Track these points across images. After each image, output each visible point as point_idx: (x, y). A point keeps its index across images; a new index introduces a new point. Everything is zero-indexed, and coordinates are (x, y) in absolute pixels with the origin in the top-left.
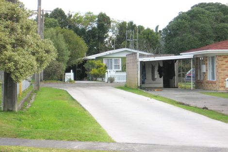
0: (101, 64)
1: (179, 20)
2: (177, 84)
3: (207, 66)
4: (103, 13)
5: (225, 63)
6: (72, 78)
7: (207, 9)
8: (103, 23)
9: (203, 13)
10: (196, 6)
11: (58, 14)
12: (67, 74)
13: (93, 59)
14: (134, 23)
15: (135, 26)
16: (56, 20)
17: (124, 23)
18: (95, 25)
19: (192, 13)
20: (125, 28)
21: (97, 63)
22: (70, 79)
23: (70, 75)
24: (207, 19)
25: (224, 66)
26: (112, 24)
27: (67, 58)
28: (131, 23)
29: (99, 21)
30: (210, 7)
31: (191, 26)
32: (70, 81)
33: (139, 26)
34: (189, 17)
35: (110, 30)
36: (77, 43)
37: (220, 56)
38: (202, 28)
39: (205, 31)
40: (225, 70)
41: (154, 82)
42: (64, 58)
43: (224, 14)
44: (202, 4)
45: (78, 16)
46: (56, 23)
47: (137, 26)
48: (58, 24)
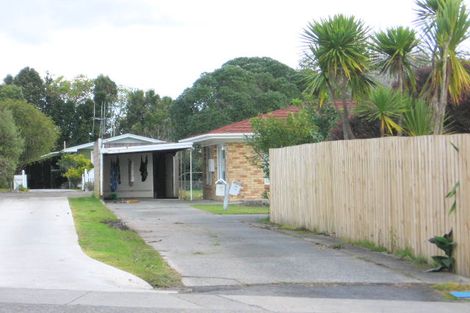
0: (84, 160)
1: (199, 86)
2: (177, 191)
3: (216, 162)
4: (105, 75)
5: (238, 156)
6: (25, 185)
7: (248, 69)
8: (104, 92)
9: (239, 74)
10: (231, 63)
11: (28, 77)
12: (16, 177)
13: (72, 153)
14: (156, 93)
15: (157, 97)
16: (20, 88)
17: (140, 93)
18: (92, 96)
19: (221, 75)
20: (141, 101)
21: (76, 159)
22: (21, 186)
23: (22, 179)
24: (246, 84)
25: (238, 160)
26: (119, 94)
27: (20, 151)
28: (151, 93)
29: (97, 89)
30: (253, 64)
31: (219, 96)
32: (21, 188)
33: (165, 98)
34: (215, 81)
35: (117, 104)
36: (39, 126)
37: (231, 144)
38: (236, 98)
39: (241, 104)
40: (239, 167)
41: (131, 189)
42: (13, 149)
43: (275, 76)
44: (240, 59)
45: (63, 80)
46: (18, 92)
47: (161, 97)
48: (21, 93)
